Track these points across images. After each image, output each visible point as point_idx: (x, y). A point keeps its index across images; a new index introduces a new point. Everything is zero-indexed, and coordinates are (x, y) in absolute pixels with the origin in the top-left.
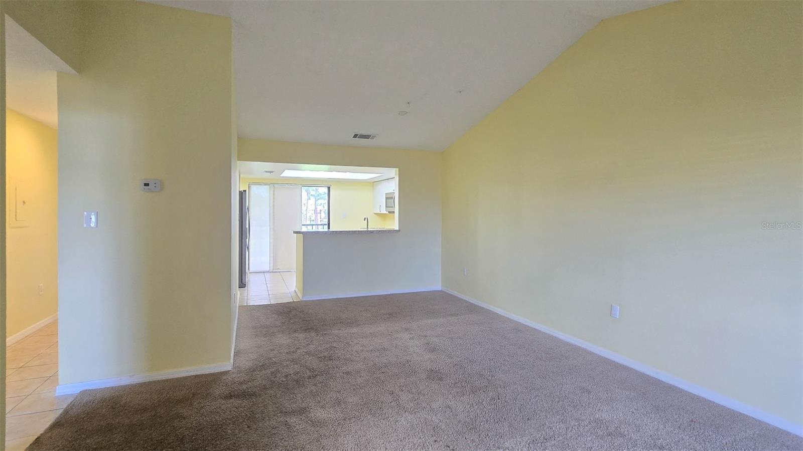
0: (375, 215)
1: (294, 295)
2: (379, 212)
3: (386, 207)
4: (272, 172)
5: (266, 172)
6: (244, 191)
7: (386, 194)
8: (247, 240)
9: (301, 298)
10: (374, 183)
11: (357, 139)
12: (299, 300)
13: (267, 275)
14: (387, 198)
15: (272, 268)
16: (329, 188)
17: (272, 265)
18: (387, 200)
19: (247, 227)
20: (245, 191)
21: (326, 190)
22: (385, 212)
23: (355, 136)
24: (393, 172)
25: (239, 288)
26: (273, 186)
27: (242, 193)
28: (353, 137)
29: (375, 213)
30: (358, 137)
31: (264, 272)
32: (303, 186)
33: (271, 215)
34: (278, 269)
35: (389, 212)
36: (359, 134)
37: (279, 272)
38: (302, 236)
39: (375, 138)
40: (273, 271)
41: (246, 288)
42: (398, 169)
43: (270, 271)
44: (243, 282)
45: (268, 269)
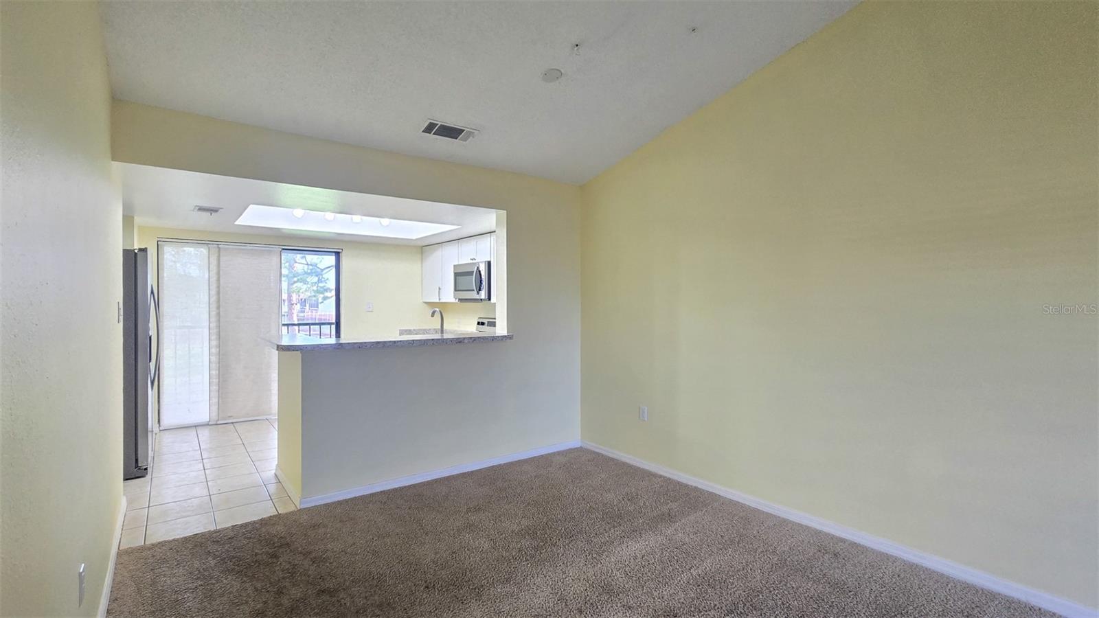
0: (425, 305)
2: (438, 301)
3: (455, 290)
4: (216, 211)
5: (201, 209)
6: (140, 250)
7: (454, 266)
8: (152, 365)
9: (297, 504)
10: (422, 249)
11: (431, 136)
12: (292, 508)
13: (204, 434)
14: (457, 275)
15: (214, 414)
16: (338, 254)
17: (215, 408)
18: (457, 277)
19: (153, 333)
20: (144, 250)
21: (331, 260)
22: (453, 300)
23: (429, 129)
25: (126, 479)
26: (218, 247)
27: (136, 254)
28: (423, 131)
29: (426, 303)
30: (433, 133)
31: (196, 426)
32: (284, 249)
33: (214, 306)
34: (230, 417)
35: (459, 299)
36: (440, 124)
37: (232, 423)
38: (301, 355)
39: (471, 138)
40: (218, 423)
41: (148, 477)
42: (505, 211)
43: (211, 423)
44: (140, 465)
45: (205, 418)
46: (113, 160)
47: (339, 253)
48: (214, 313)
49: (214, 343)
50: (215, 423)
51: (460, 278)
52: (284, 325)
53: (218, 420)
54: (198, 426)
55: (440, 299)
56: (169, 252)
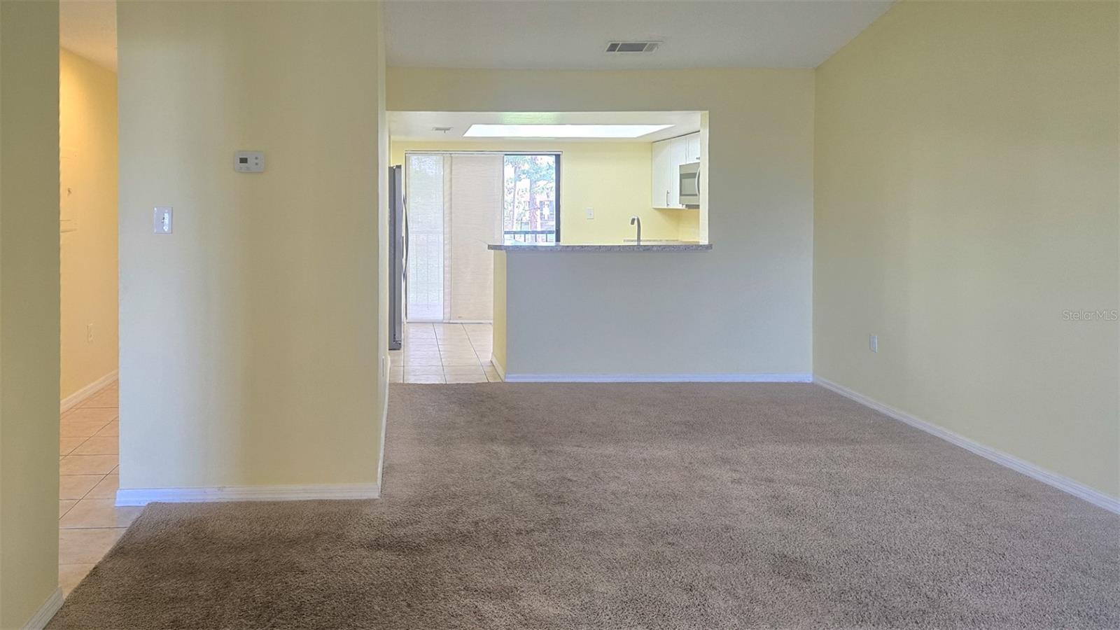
0: (656, 212)
1: (489, 369)
2: (666, 207)
3: (681, 195)
4: (448, 129)
5: (437, 129)
6: (397, 166)
7: (680, 166)
8: (404, 260)
9: (503, 377)
10: (654, 145)
11: (616, 53)
12: (499, 380)
13: (440, 330)
14: (682, 177)
15: (447, 316)
16: (558, 157)
17: (447, 310)
18: (683, 180)
19: (404, 234)
20: (399, 167)
21: (552, 161)
22: (680, 207)
23: (613, 48)
24: (697, 120)
25: (390, 350)
26: (452, 157)
27: (394, 170)
28: (608, 51)
29: (656, 209)
30: (617, 49)
31: (433, 323)
32: (506, 155)
33: (447, 212)
34: (459, 317)
35: (686, 205)
36: (621, 43)
37: (462, 323)
38: (505, 254)
39: (656, 48)
40: (451, 321)
41: (402, 350)
42: (707, 112)
43: (444, 321)
44: (397, 339)
45: (440, 316)
46: (387, 110)
47: (559, 155)
48: (447, 219)
49: (447, 247)
50: (447, 321)
51: (686, 181)
52: (507, 233)
53: (450, 319)
54: (435, 323)
55: (668, 205)
56: (414, 160)
